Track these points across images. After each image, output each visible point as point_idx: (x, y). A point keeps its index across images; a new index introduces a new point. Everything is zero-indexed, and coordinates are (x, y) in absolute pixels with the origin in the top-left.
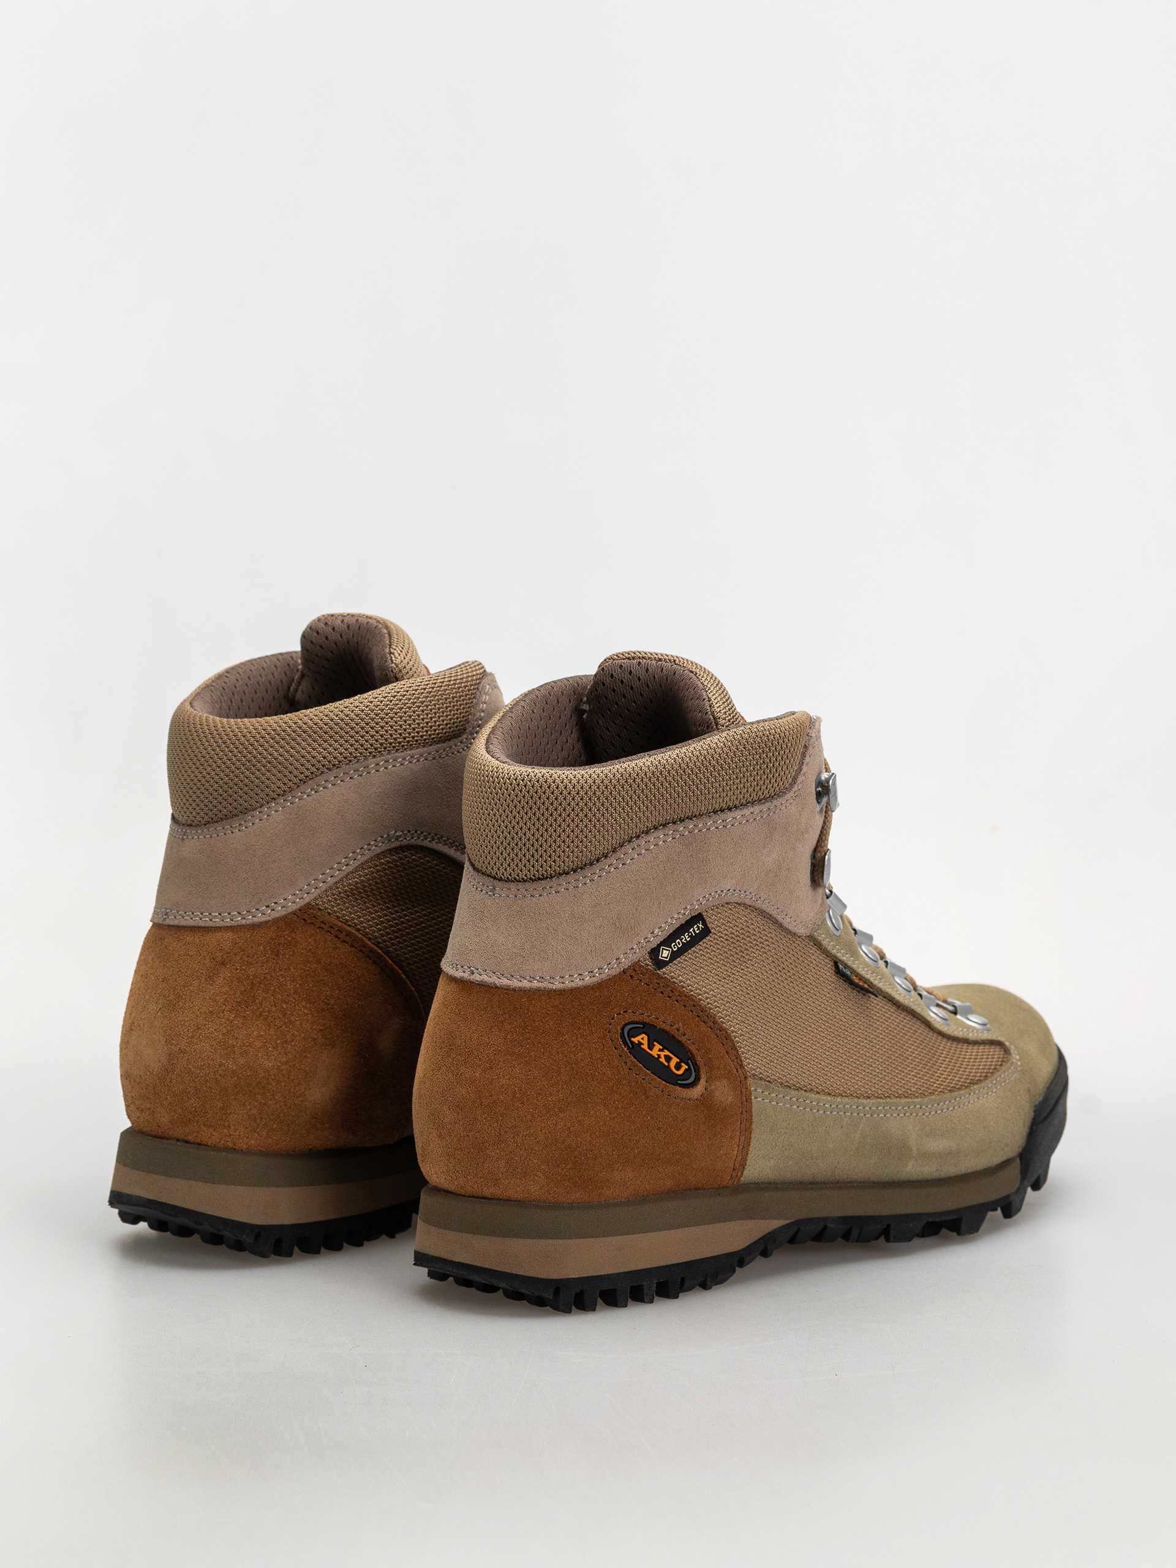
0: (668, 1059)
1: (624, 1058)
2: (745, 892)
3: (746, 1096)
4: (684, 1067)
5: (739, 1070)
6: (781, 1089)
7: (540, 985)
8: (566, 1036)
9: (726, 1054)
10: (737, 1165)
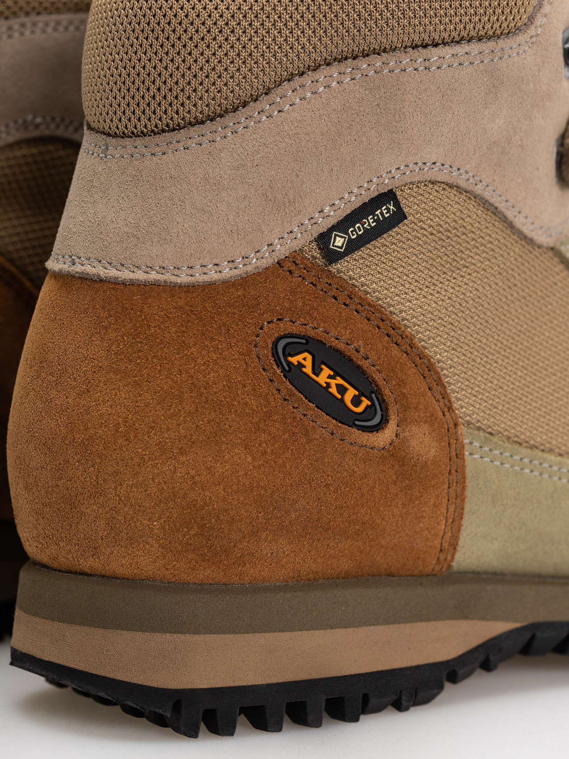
0: (342, 390)
1: (276, 384)
2: (459, 169)
3: (456, 450)
4: (366, 402)
5: (447, 414)
6: (507, 444)
7: (160, 277)
8: (193, 349)
9: (428, 390)
10: (446, 545)
